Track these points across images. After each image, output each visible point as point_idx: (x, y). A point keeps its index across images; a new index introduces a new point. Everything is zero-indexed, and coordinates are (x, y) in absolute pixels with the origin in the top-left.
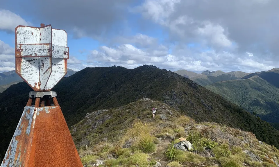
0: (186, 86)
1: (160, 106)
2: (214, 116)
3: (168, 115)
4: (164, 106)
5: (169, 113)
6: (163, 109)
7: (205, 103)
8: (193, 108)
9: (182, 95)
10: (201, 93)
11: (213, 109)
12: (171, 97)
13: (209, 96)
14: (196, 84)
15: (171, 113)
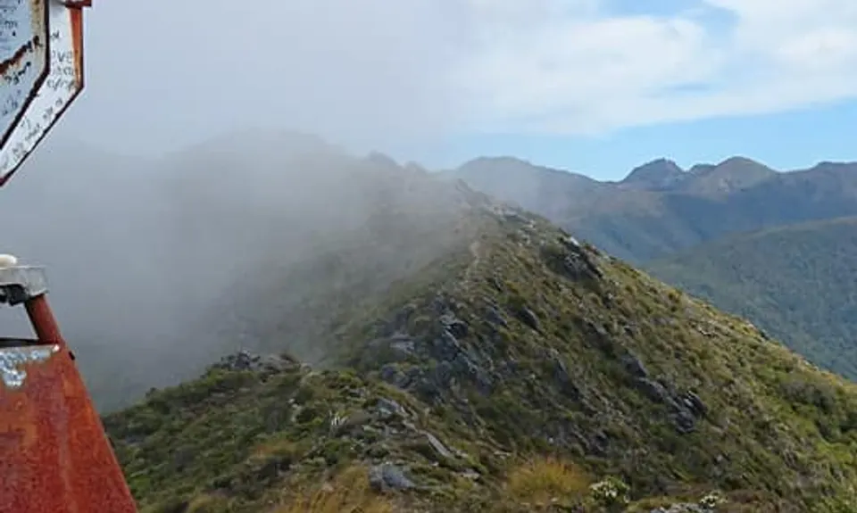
0: (528, 266)
1: (365, 406)
2: (715, 462)
3: (421, 462)
4: (390, 407)
5: (428, 452)
6: (387, 421)
7: (653, 377)
8: (572, 414)
9: (502, 330)
10: (627, 314)
11: (704, 416)
12: (430, 343)
13: (676, 328)
14: (590, 254)
15: (444, 452)
